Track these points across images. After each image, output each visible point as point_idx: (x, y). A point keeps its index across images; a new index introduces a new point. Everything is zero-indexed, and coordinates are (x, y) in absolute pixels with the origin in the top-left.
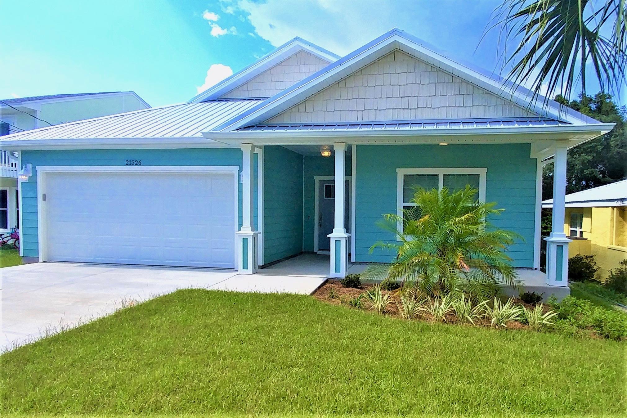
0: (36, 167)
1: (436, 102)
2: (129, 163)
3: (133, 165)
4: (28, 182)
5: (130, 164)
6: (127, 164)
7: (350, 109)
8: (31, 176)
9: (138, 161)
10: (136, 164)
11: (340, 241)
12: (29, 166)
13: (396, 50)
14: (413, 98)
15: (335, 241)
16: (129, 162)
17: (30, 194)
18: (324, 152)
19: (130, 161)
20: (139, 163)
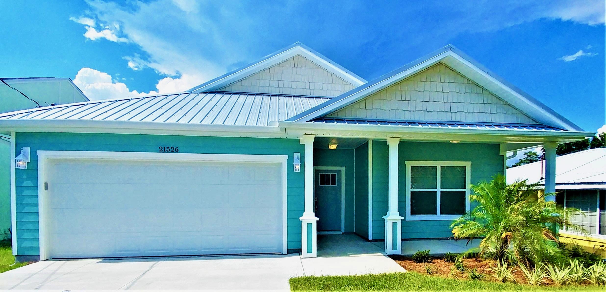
0: (36, 152)
1: (471, 108)
2: (163, 150)
3: (167, 152)
4: (26, 168)
5: (165, 151)
6: (160, 151)
7: (404, 109)
8: (29, 161)
9: (175, 148)
10: (172, 151)
11: (397, 222)
12: (28, 150)
13: (440, 63)
14: (453, 103)
15: (393, 222)
16: (163, 148)
17: (28, 183)
18: (332, 145)
19: (165, 148)
20: (176, 150)
